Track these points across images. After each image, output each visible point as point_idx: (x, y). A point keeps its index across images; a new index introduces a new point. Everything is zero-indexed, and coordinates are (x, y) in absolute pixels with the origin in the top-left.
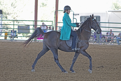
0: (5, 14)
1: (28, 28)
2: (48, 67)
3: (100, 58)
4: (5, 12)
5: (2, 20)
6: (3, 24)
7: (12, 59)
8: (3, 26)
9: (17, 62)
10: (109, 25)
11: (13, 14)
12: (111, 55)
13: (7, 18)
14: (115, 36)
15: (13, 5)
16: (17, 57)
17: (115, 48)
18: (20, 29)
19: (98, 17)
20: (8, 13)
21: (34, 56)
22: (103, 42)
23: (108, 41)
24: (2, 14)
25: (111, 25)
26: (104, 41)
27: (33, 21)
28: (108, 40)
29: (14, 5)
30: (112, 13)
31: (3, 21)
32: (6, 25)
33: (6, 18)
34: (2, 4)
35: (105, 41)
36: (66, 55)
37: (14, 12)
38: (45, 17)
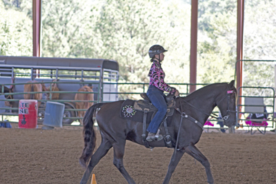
0: (124, 70)
4: (122, 65)
5: (117, 84)
6: (119, 91)
7: (142, 170)
8: (119, 96)
9: (153, 176)
11: (141, 70)
13: (129, 78)
15: (140, 50)
16: (153, 166)
20: (130, 68)
21: (191, 163)
24: (117, 69)
27: (187, 84)
29: (143, 49)
31: (119, 86)
32: (125, 93)
33: (126, 78)
34: (117, 47)
36: (263, 159)
37: (142, 65)
38: (212, 74)
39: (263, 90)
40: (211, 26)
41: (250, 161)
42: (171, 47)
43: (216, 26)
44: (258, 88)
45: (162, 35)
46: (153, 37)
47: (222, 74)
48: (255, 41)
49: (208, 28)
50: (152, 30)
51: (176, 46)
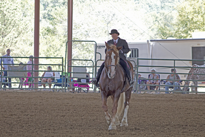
1: (25, 70)
2: (54, 130)
3: (137, 116)
10: (152, 63)
12: (156, 110)
14: (162, 81)
16: (5, 116)
17: (163, 99)
18: (11, 71)
19: (135, 50)
22: (144, 89)
23: (152, 88)
25: (156, 63)
26: (145, 87)
28: (150, 86)
29: (3, 33)
30: (158, 44)
35: (146, 89)
36: (84, 110)
38: (52, 50)
39: (88, 61)
40: (52, 16)
41: (75, 112)
42: (23, 31)
43: (55, 16)
44: (85, 60)
45: (17, 22)
46: (10, 24)
47: (59, 50)
48: (83, 27)
49: (50, 17)
50: (10, 18)
51: (27, 30)
